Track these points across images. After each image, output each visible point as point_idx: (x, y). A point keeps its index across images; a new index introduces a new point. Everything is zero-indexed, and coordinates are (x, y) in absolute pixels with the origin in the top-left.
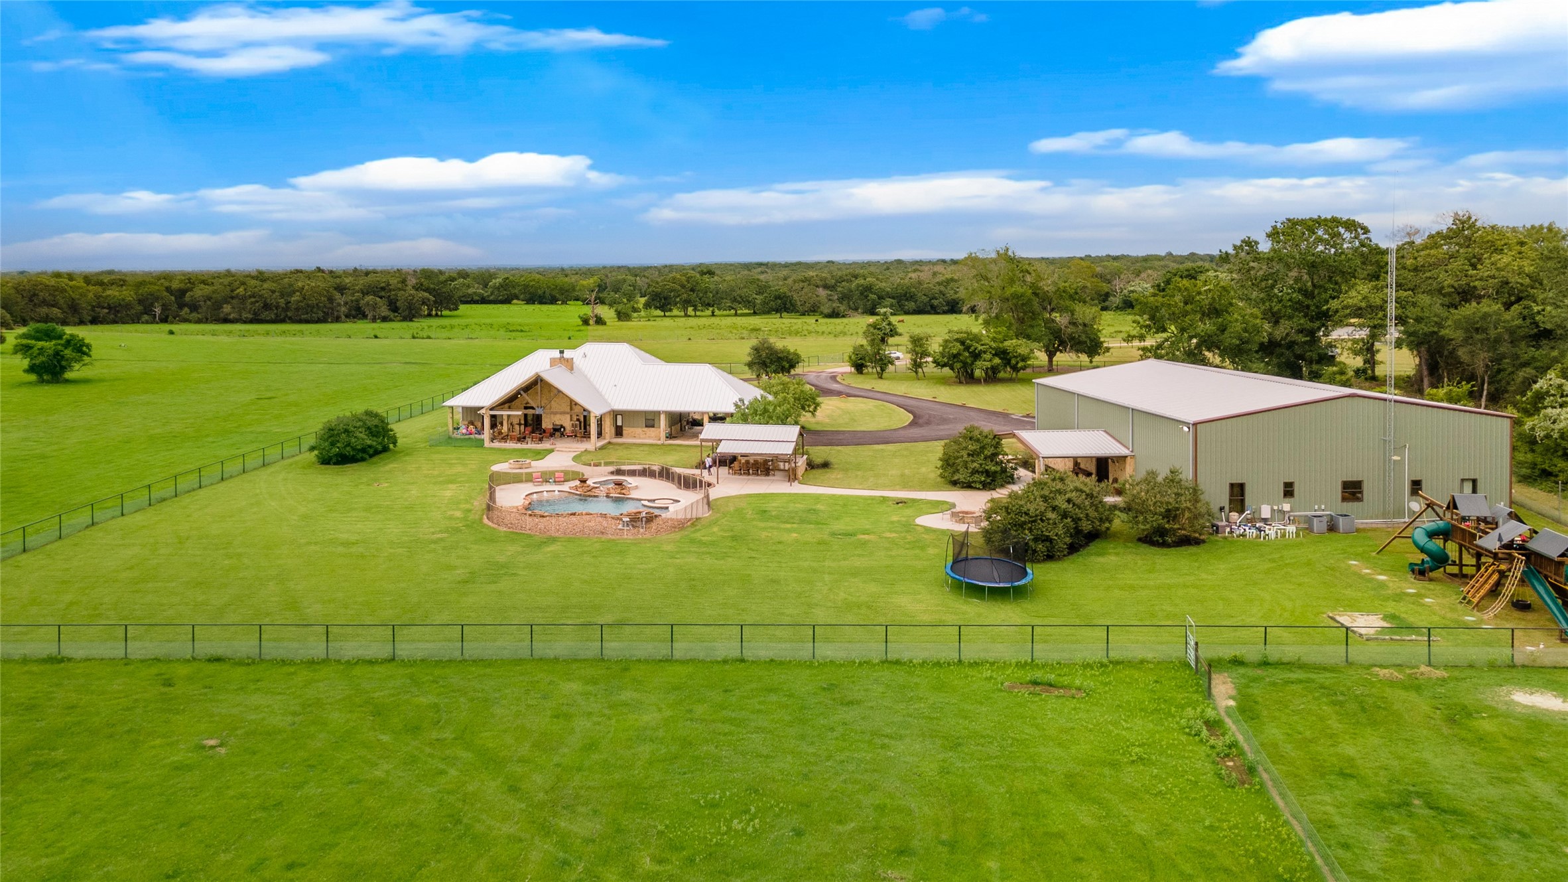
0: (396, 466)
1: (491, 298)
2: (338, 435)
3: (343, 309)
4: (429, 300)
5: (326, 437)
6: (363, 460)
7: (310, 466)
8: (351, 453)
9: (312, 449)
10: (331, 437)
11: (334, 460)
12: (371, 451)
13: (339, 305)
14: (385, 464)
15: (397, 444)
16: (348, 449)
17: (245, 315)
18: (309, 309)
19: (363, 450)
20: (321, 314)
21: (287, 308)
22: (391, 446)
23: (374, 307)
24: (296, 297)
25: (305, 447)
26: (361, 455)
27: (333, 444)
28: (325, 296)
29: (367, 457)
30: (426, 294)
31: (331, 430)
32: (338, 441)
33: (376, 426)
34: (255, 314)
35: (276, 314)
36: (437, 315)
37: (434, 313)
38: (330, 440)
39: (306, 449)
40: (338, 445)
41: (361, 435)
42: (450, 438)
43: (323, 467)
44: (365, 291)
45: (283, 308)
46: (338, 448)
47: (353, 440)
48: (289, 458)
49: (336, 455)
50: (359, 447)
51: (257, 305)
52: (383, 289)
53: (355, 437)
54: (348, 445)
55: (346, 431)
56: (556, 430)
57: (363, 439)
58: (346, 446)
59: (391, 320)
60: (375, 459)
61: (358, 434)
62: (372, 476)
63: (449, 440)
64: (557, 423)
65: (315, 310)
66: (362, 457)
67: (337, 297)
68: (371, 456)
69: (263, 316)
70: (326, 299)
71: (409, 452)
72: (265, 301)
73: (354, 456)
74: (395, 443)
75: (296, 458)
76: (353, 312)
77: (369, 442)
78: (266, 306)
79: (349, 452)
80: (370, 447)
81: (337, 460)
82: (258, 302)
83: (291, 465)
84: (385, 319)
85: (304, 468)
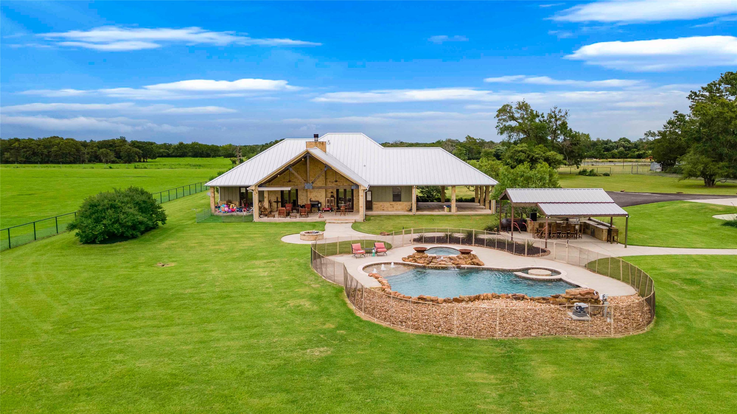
0: (172, 242)
1: (173, 154)
2: (104, 210)
3: (86, 156)
4: (139, 153)
5: (88, 213)
6: (134, 237)
7: (70, 245)
8: (121, 230)
9: (72, 227)
10: (94, 213)
11: (100, 238)
12: (143, 228)
13: (84, 153)
14: (161, 241)
15: (166, 222)
16: (116, 226)
17: (19, 159)
18: (64, 156)
19: (134, 227)
20: (72, 159)
21: (48, 156)
22: (160, 223)
23: (106, 155)
24: (55, 148)
25: (63, 226)
26: (131, 232)
27: (97, 221)
28: (74, 148)
29: (138, 234)
30: (138, 150)
31: (93, 206)
32: (104, 218)
33: (144, 202)
34: (27, 158)
35: (41, 158)
36: (144, 161)
37: (142, 160)
38: (94, 216)
39: (65, 229)
40: (104, 222)
41: (131, 211)
42: (212, 215)
43: (87, 246)
44: (100, 147)
45: (46, 155)
46: (105, 225)
47: (122, 217)
48: (43, 238)
49: (102, 233)
50: (130, 224)
51: (28, 153)
52: (111, 146)
53: (124, 213)
54: (117, 221)
55: (112, 207)
56: (313, 206)
57: (134, 215)
58: (114, 223)
59: (117, 163)
60: (147, 236)
61: (127, 210)
62: (150, 254)
63: (213, 217)
64: (313, 199)
65: (68, 156)
66: (132, 235)
67: (82, 149)
68: (142, 233)
69: (32, 160)
70: (75, 150)
71: (179, 229)
72: (33, 151)
73: (123, 233)
74: (163, 220)
75: (53, 239)
76: (93, 159)
77: (140, 218)
78: (34, 154)
79: (117, 229)
80: (141, 223)
81: (105, 239)
82: (28, 151)
83: (46, 246)
84: (113, 162)
85: (62, 248)
